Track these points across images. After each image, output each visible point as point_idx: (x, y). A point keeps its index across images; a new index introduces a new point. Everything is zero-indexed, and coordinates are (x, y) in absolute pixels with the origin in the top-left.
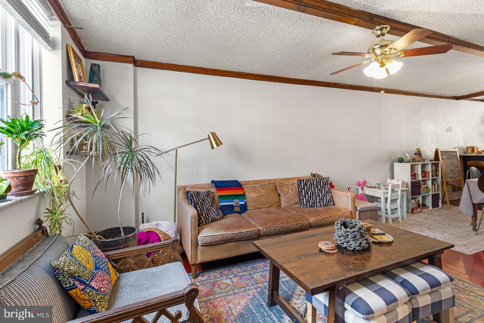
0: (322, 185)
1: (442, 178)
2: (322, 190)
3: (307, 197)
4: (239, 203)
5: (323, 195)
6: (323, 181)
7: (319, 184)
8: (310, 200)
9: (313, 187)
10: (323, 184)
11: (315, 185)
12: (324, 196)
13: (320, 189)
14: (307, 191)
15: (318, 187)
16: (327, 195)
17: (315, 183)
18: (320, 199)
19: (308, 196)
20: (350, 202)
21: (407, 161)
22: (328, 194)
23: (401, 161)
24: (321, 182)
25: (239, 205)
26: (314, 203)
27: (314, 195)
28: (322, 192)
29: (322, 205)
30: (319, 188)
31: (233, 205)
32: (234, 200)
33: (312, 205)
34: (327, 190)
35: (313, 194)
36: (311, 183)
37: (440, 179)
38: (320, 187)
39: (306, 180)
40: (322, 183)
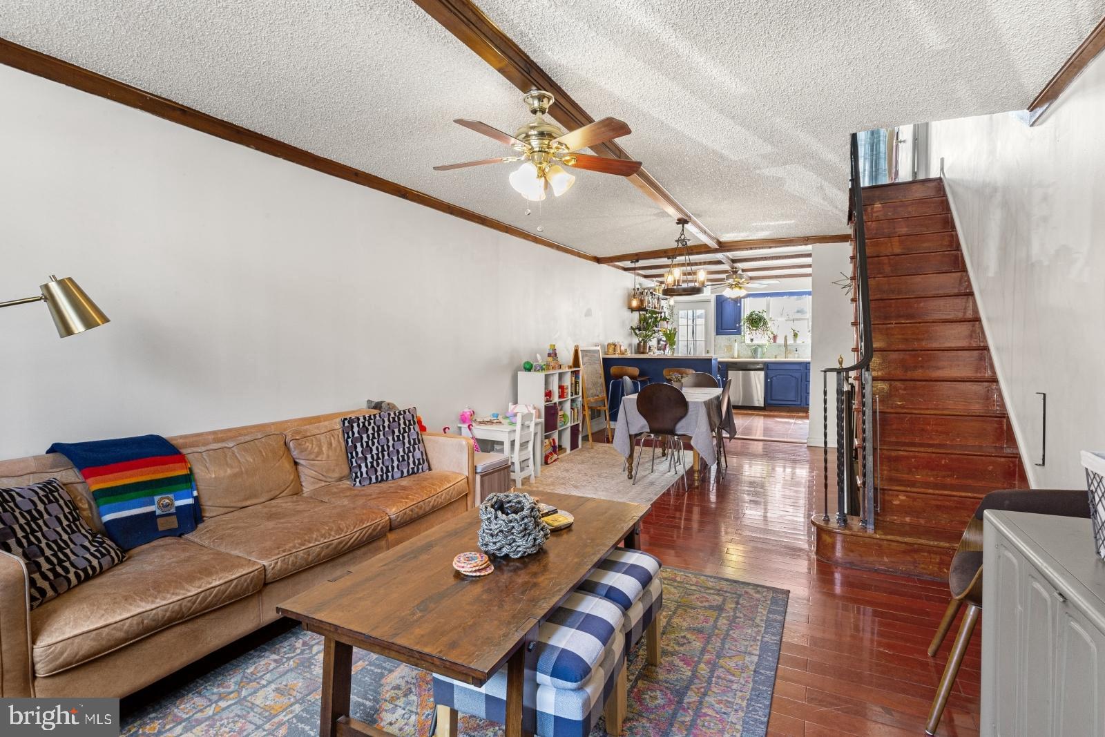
0: (402, 426)
1: (583, 398)
2: (404, 437)
3: (369, 460)
4: (172, 504)
5: (406, 450)
6: (404, 418)
7: (396, 424)
8: (378, 465)
9: (381, 433)
10: (405, 423)
11: (387, 429)
12: (409, 451)
13: (398, 437)
14: (368, 445)
15: (393, 432)
16: (414, 450)
17: (386, 424)
18: (401, 459)
19: (372, 457)
20: (465, 458)
21: (538, 368)
22: (416, 446)
23: (529, 368)
24: (399, 419)
25: (173, 510)
26: (388, 471)
27: (386, 453)
28: (404, 444)
29: (405, 474)
30: (397, 433)
31: (155, 512)
32: (157, 498)
33: (382, 476)
34: (415, 437)
35: (383, 450)
36: (377, 423)
37: (580, 399)
38: (399, 431)
39: (365, 418)
40: (402, 421)
